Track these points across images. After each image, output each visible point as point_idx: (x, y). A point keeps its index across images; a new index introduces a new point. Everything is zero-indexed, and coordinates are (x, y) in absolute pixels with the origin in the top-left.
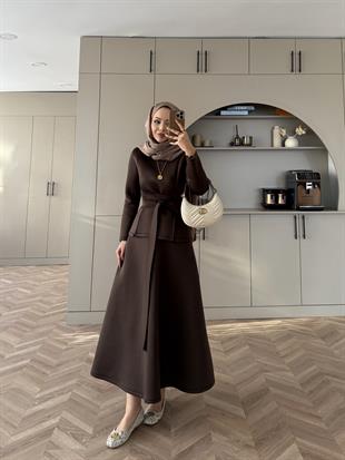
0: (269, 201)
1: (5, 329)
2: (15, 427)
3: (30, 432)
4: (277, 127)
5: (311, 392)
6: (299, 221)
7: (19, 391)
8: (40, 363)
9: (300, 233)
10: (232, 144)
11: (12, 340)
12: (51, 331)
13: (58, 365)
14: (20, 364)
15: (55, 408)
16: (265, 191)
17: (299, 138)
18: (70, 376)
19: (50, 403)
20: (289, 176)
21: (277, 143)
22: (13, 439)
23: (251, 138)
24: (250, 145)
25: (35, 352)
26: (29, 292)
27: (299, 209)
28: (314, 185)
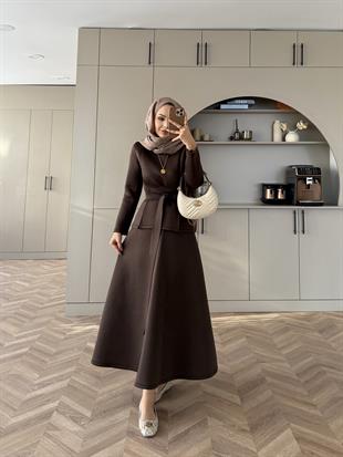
0: (268, 196)
1: (4, 319)
2: (15, 410)
3: (31, 414)
4: (277, 122)
5: (307, 382)
6: (299, 217)
7: (19, 377)
8: (40, 351)
9: (299, 228)
10: (232, 138)
11: (12, 329)
12: (48, 322)
13: (57, 354)
14: (18, 352)
15: (53, 393)
16: (265, 186)
17: (300, 132)
18: (69, 363)
19: (49, 389)
20: (289, 171)
21: (277, 137)
22: (14, 421)
23: (251, 132)
24: (250, 139)
25: (34, 341)
26: (27, 285)
27: (298, 204)
28: (314, 180)
